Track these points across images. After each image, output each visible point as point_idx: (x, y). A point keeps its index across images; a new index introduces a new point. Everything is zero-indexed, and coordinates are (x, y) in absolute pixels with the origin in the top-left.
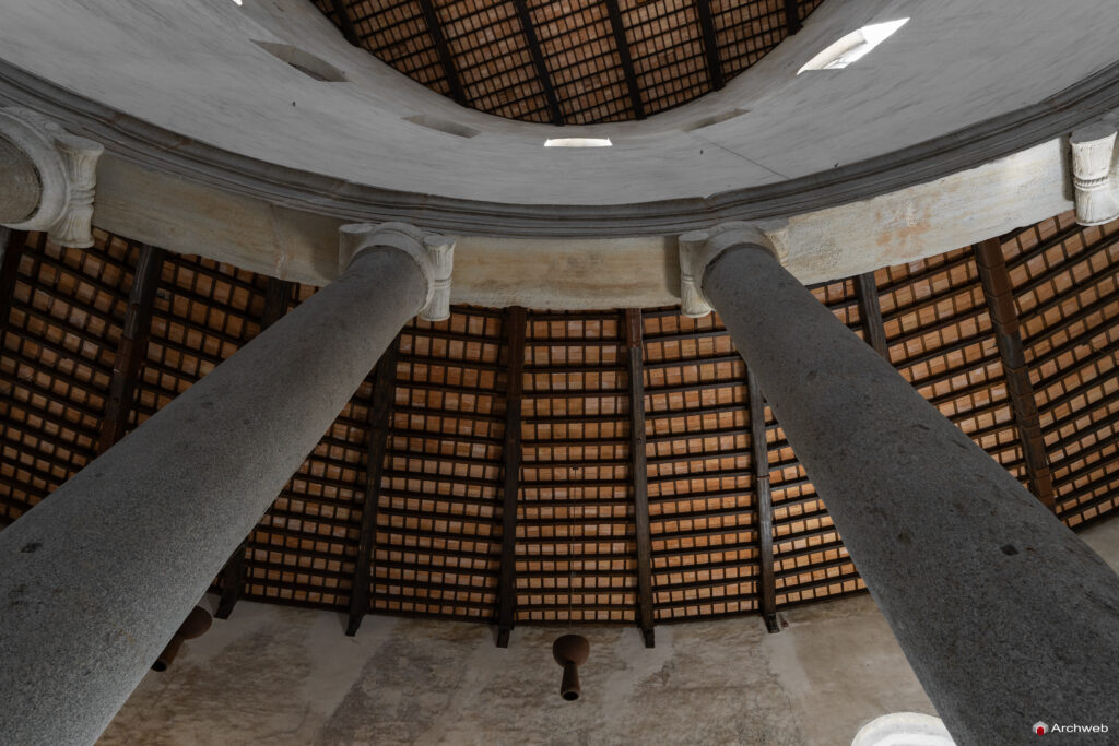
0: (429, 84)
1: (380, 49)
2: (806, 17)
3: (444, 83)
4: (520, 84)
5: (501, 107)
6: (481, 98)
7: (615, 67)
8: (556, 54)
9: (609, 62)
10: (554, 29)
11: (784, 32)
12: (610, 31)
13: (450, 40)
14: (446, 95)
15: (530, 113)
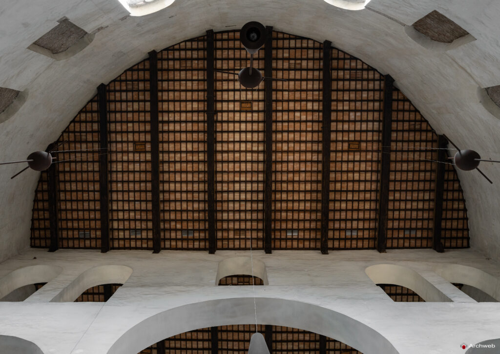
0: (405, 100)
1: (427, 131)
2: (144, 60)
3: (395, 97)
4: (344, 80)
5: (362, 70)
6: (374, 80)
7: (277, 69)
8: (313, 90)
9: (280, 74)
10: (310, 106)
11: (159, 56)
12: (274, 93)
13: (379, 121)
14: (398, 90)
15: (344, 59)
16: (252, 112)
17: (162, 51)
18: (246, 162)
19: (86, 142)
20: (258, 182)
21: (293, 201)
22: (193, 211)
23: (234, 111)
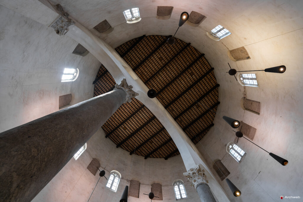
16: (125, 127)
17: (129, 152)
18: (136, 120)
19: (159, 152)
20: (138, 114)
21: (135, 103)
22: (156, 122)
23: (128, 130)
